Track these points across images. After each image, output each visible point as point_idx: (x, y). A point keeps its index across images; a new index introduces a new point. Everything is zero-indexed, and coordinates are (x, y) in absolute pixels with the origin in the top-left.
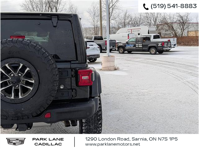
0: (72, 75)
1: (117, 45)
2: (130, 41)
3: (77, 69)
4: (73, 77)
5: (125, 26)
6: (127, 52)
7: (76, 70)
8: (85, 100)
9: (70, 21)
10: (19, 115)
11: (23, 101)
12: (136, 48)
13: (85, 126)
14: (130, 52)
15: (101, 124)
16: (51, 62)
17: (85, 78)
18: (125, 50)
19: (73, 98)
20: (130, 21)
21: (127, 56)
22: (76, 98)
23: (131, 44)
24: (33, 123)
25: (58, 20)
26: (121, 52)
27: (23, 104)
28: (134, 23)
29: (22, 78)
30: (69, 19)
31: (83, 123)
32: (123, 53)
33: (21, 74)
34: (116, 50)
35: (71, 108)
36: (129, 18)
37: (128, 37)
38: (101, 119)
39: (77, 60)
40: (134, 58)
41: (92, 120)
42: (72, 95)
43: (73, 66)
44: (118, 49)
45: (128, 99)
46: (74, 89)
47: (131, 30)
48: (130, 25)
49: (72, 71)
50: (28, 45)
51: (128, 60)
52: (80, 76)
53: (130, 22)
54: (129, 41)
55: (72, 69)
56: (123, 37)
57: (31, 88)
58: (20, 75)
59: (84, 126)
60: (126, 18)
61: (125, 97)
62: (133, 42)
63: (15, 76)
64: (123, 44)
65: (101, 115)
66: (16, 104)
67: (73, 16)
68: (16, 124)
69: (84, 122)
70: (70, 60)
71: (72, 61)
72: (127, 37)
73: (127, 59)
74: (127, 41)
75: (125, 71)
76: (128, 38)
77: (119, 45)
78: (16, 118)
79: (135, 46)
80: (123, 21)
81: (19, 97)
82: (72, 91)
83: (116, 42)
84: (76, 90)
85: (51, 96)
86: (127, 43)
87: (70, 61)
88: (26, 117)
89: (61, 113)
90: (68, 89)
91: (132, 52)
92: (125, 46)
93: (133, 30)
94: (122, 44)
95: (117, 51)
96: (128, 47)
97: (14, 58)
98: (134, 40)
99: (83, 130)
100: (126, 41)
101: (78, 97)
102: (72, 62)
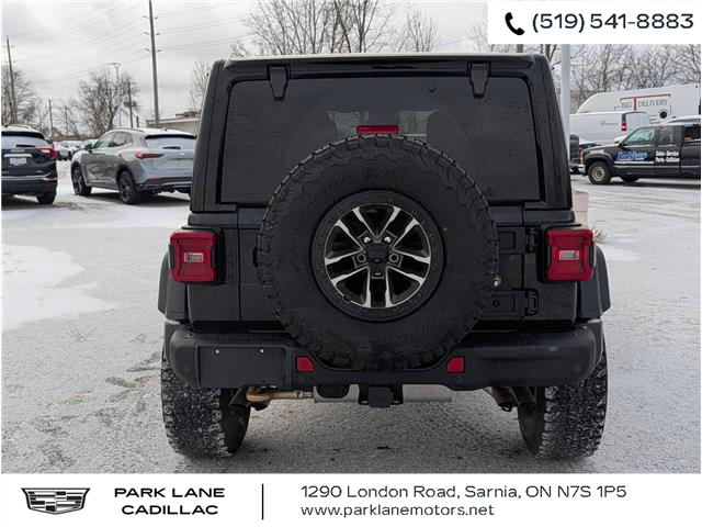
0: (527, 247)
1: (585, 154)
2: (632, 139)
3: (544, 227)
4: (528, 251)
5: (604, 83)
6: (619, 179)
7: (540, 231)
8: (564, 327)
9: (525, 78)
10: (386, 355)
11: (395, 317)
12: (656, 164)
13: (554, 410)
14: (630, 179)
15: (603, 407)
16: (483, 202)
17: (566, 255)
18: (612, 172)
19: (527, 318)
20: (625, 67)
21: (620, 193)
22: (536, 318)
23: (639, 150)
24: (404, 386)
25: (490, 75)
26: (598, 178)
27: (395, 324)
28: (642, 73)
29: (393, 249)
30: (525, 72)
31: (548, 400)
32: (606, 182)
33: (392, 238)
34: (578, 173)
35: (527, 347)
36: (623, 57)
37: (624, 124)
38: (603, 393)
39: (543, 198)
40: (650, 201)
41: (577, 392)
42: (526, 309)
43: (532, 217)
44: (587, 169)
45: (658, 342)
46: (533, 290)
47: (635, 98)
48: (625, 83)
49: (527, 232)
50: (420, 153)
51: (631, 210)
52: (554, 249)
53: (627, 72)
54: (629, 140)
55: (527, 227)
56: (603, 124)
57: (421, 281)
58: (388, 239)
59: (548, 409)
60: (611, 57)
61: (648, 334)
62: (644, 142)
63: (375, 242)
64: (606, 149)
65: (605, 378)
66: (376, 322)
67: (533, 61)
68: (357, 386)
69: (550, 397)
70: (522, 198)
71: (526, 204)
72: (620, 126)
73: (624, 204)
74: (621, 139)
75: (627, 247)
76: (624, 130)
77: (592, 152)
78: (377, 366)
79: (651, 157)
80: (599, 66)
81: (385, 305)
82: (527, 296)
83: (580, 143)
84: (537, 294)
85: (480, 305)
86: (622, 146)
87: (521, 203)
88: (405, 362)
89: (495, 360)
90: (515, 289)
91: (640, 180)
92: (615, 158)
93: (642, 100)
94: (601, 152)
95: (585, 174)
96: (623, 162)
97: (376, 189)
98: (645, 136)
99: (547, 424)
100: (616, 140)
101: (543, 316)
102: (527, 206)
